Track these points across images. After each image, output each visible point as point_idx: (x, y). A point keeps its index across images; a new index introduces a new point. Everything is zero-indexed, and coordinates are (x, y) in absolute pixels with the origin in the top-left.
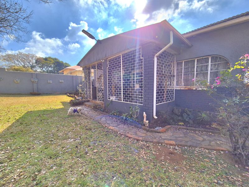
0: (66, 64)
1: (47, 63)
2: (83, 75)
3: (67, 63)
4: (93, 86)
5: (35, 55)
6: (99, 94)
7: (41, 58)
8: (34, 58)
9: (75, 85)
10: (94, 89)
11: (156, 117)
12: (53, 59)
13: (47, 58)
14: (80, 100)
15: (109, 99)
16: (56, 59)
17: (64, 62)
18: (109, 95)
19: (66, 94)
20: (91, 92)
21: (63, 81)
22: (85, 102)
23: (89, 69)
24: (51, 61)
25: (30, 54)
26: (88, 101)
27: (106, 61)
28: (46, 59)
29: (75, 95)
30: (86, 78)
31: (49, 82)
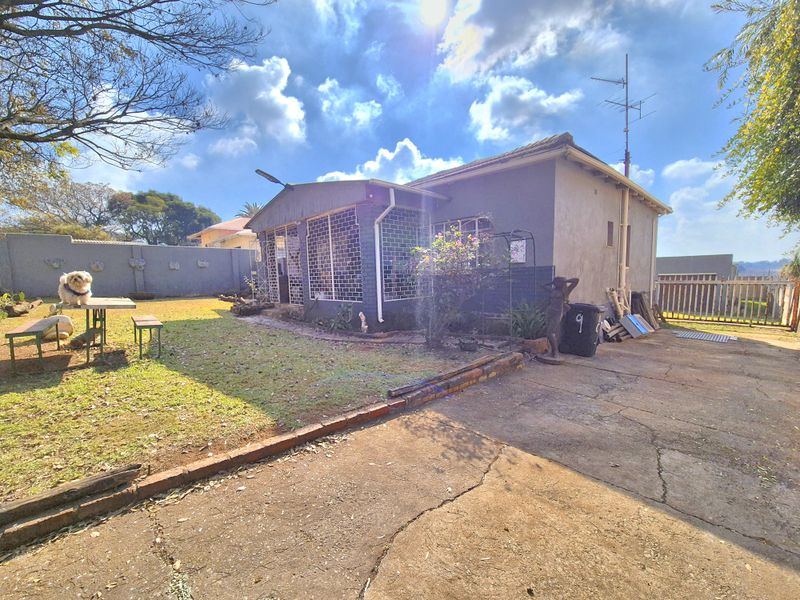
0: (203, 210)
1: (144, 210)
2: (257, 247)
3: (207, 207)
4: (280, 273)
5: (109, 186)
6: (295, 291)
7: (126, 194)
8: (105, 195)
9: (236, 271)
10: (284, 280)
11: (381, 320)
12: (164, 199)
13: (146, 195)
14: (254, 304)
15: (313, 297)
16: (171, 197)
17: (196, 206)
18: (312, 290)
19: (215, 296)
20: (278, 287)
21: (206, 264)
22: (264, 308)
23: (271, 237)
24: (156, 205)
25: (94, 183)
26: (272, 306)
27: (304, 222)
28: (141, 198)
29: (239, 295)
30: (264, 256)
31: (172, 267)
